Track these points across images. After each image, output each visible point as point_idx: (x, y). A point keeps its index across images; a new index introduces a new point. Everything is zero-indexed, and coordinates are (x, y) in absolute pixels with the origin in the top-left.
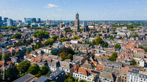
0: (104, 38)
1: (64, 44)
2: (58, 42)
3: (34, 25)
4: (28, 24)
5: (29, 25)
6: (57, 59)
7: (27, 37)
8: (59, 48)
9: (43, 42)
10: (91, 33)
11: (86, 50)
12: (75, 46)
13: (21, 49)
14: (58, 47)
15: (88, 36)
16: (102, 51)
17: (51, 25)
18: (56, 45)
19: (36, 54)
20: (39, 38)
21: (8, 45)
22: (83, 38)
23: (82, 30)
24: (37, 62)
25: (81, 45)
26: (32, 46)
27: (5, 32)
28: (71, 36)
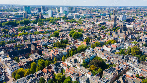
0: (142, 46)
1: (96, 51)
2: (90, 48)
3: (70, 15)
4: (65, 14)
5: (66, 16)
6: (88, 73)
7: (63, 36)
8: (91, 57)
9: (77, 46)
10: (129, 35)
11: (118, 63)
12: (107, 56)
13: (59, 54)
14: (90, 55)
15: (123, 39)
16: (136, 69)
17: (86, 16)
18: (88, 53)
19: (70, 62)
20: (73, 38)
21: (49, 44)
22: (118, 43)
23: (119, 29)
24: (70, 73)
25: (114, 55)
26: (67, 50)
27: (47, 25)
28: (105, 37)
